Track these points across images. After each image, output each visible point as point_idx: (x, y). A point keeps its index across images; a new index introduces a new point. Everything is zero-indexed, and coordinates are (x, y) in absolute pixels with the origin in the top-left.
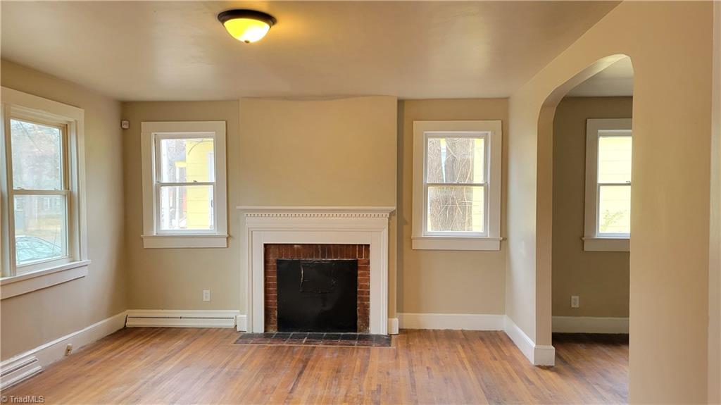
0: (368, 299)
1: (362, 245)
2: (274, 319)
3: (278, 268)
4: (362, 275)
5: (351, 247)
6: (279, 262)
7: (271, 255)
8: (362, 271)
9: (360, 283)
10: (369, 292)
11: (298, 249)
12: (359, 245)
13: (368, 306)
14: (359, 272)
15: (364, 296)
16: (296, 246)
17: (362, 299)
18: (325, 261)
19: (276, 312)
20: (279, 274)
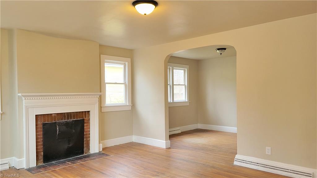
0: (89, 137)
1: (86, 111)
2: (41, 157)
3: (43, 128)
4: (86, 126)
5: (81, 113)
6: (44, 125)
7: (39, 121)
8: (86, 124)
9: (85, 130)
10: (90, 133)
11: (55, 116)
12: (85, 112)
13: (89, 140)
14: (85, 125)
15: (88, 136)
16: (53, 115)
17: (87, 138)
18: (69, 121)
19: (42, 152)
20: (43, 131)
